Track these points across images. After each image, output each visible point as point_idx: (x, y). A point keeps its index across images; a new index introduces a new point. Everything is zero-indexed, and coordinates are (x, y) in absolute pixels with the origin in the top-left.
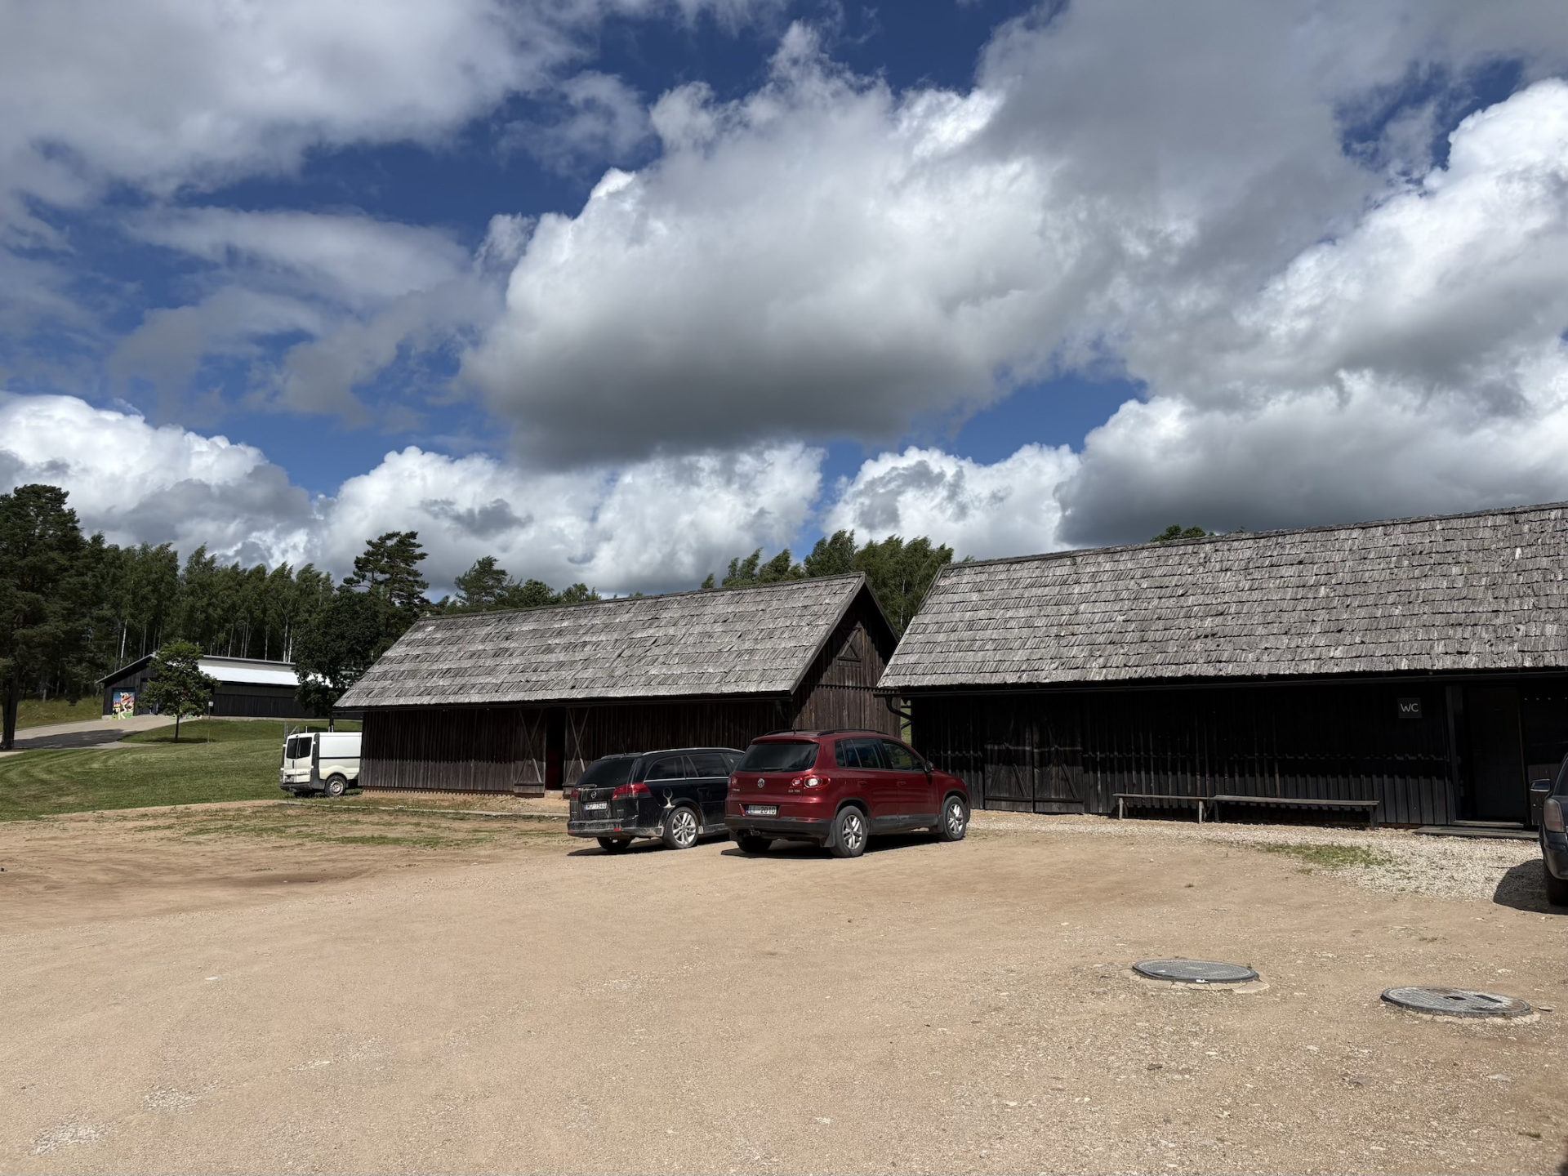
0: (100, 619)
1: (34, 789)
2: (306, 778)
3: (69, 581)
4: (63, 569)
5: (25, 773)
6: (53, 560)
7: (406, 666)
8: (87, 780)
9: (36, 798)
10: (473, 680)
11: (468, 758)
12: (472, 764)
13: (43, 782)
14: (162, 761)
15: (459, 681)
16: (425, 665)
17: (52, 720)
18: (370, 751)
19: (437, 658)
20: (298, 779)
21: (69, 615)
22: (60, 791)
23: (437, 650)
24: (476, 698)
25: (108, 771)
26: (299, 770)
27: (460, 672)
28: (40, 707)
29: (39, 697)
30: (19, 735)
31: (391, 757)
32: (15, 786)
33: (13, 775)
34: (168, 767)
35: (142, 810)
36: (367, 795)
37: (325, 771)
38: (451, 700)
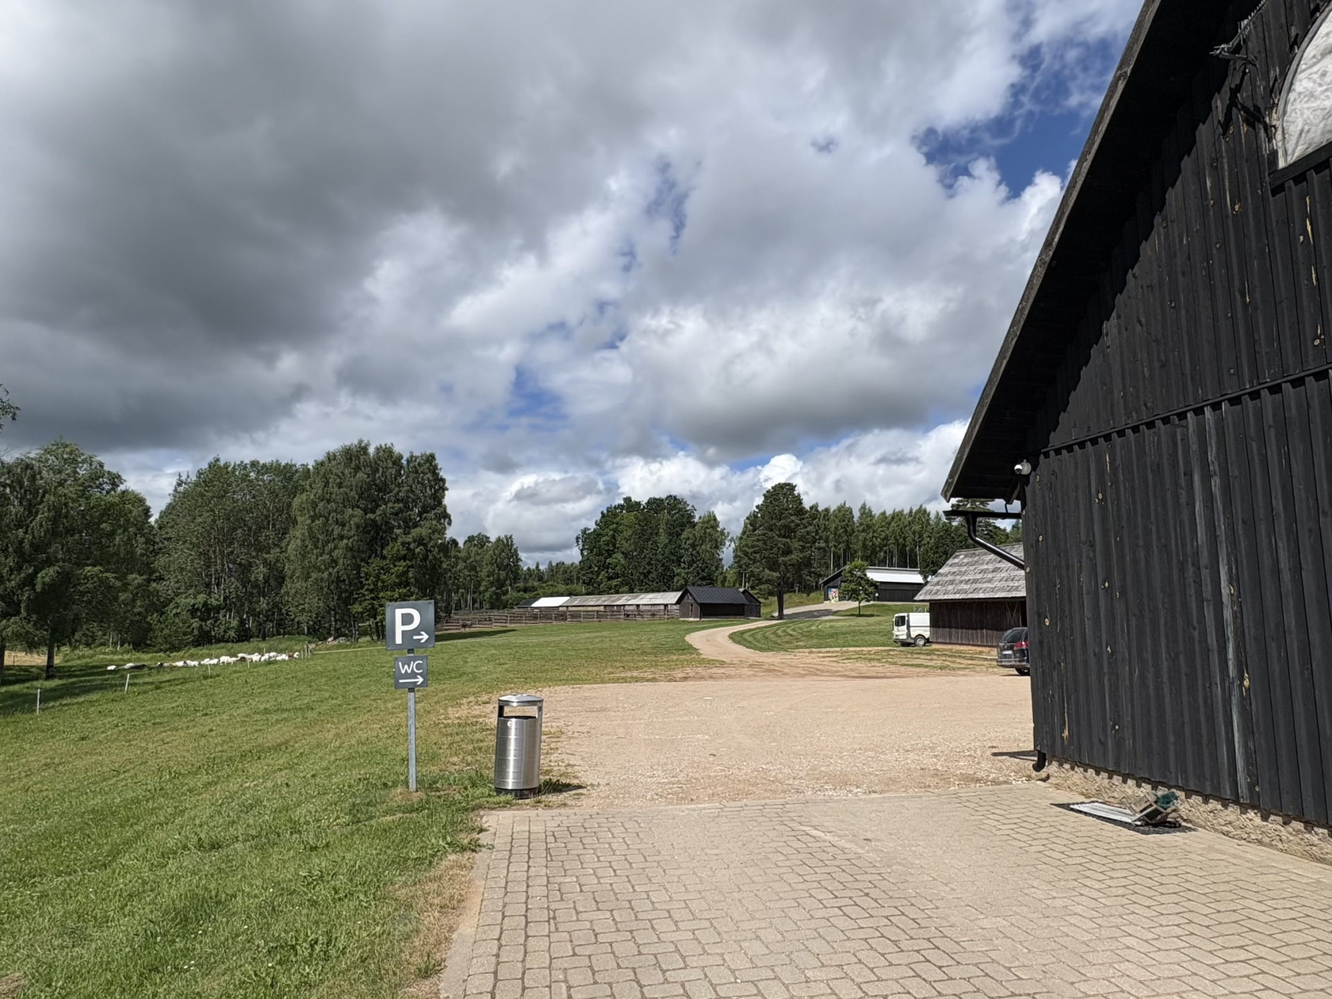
0: (819, 549)
1: (788, 638)
2: (904, 637)
3: (801, 532)
4: (798, 525)
5: (784, 631)
6: (793, 521)
7: (950, 578)
8: (808, 635)
9: (787, 642)
10: (981, 586)
11: (982, 628)
12: (984, 631)
13: (791, 635)
14: (842, 627)
15: (974, 586)
16: (958, 577)
17: (801, 604)
18: (934, 624)
19: (964, 573)
20: (901, 637)
21: (803, 549)
22: (798, 640)
23: (964, 569)
24: (982, 596)
25: (819, 631)
26: (901, 633)
27: (975, 581)
28: (796, 597)
29: (794, 591)
30: (786, 612)
31: (944, 627)
32: (780, 637)
33: (779, 632)
34: (844, 630)
35: (828, 649)
36: (934, 646)
37: (914, 634)
38: (970, 596)
